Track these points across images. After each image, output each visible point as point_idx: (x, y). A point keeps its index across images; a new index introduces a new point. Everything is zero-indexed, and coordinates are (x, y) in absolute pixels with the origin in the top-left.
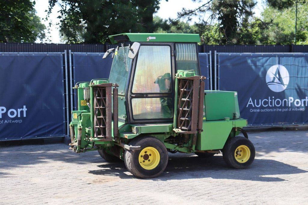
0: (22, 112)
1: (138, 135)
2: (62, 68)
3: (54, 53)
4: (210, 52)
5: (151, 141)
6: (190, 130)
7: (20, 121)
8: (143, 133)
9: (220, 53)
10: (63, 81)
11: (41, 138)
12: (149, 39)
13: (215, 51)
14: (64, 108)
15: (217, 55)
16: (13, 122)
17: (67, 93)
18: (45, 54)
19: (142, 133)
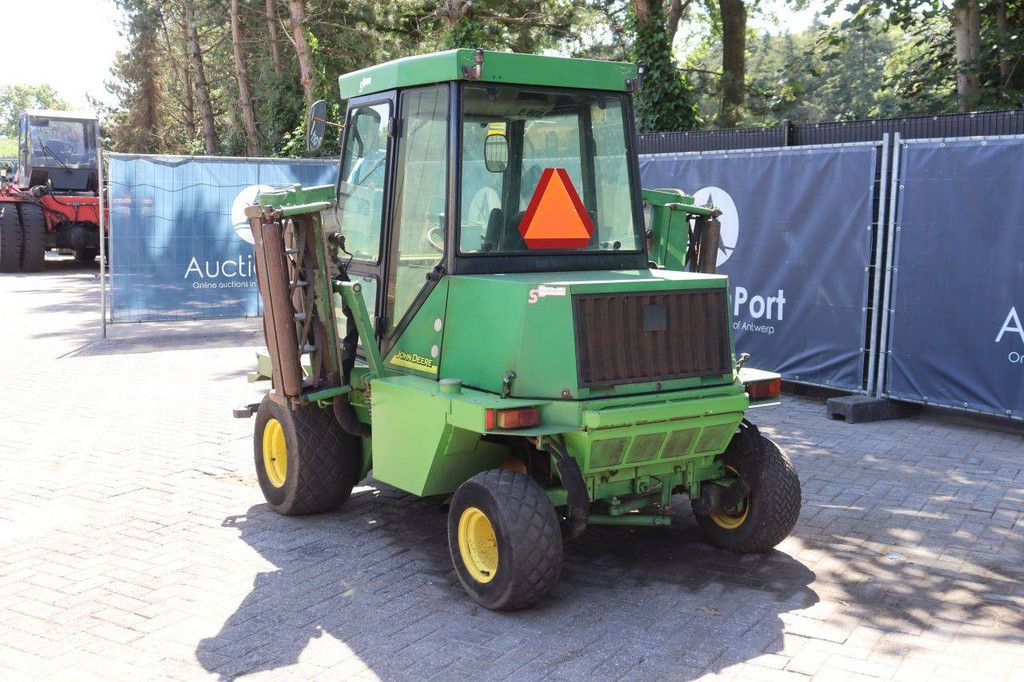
0: (775, 306)
2: (872, 188)
3: (858, 144)
7: (769, 330)
10: (869, 228)
11: (808, 383)
14: (864, 309)
16: (757, 329)
17: (878, 265)
18: (835, 148)
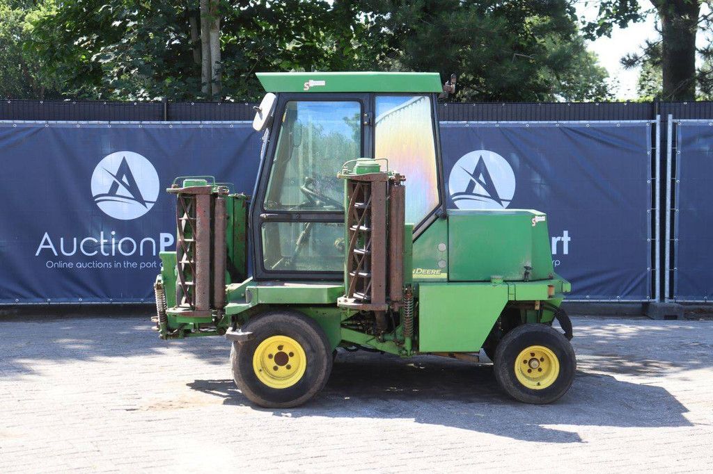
1: (250, 306)
4: (658, 117)
5: (282, 322)
6: (368, 301)
8: (264, 302)
9: (681, 120)
12: (308, 85)
13: (670, 117)
15: (674, 125)
19: (260, 302)
